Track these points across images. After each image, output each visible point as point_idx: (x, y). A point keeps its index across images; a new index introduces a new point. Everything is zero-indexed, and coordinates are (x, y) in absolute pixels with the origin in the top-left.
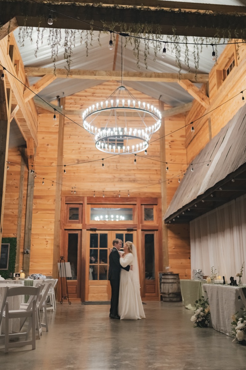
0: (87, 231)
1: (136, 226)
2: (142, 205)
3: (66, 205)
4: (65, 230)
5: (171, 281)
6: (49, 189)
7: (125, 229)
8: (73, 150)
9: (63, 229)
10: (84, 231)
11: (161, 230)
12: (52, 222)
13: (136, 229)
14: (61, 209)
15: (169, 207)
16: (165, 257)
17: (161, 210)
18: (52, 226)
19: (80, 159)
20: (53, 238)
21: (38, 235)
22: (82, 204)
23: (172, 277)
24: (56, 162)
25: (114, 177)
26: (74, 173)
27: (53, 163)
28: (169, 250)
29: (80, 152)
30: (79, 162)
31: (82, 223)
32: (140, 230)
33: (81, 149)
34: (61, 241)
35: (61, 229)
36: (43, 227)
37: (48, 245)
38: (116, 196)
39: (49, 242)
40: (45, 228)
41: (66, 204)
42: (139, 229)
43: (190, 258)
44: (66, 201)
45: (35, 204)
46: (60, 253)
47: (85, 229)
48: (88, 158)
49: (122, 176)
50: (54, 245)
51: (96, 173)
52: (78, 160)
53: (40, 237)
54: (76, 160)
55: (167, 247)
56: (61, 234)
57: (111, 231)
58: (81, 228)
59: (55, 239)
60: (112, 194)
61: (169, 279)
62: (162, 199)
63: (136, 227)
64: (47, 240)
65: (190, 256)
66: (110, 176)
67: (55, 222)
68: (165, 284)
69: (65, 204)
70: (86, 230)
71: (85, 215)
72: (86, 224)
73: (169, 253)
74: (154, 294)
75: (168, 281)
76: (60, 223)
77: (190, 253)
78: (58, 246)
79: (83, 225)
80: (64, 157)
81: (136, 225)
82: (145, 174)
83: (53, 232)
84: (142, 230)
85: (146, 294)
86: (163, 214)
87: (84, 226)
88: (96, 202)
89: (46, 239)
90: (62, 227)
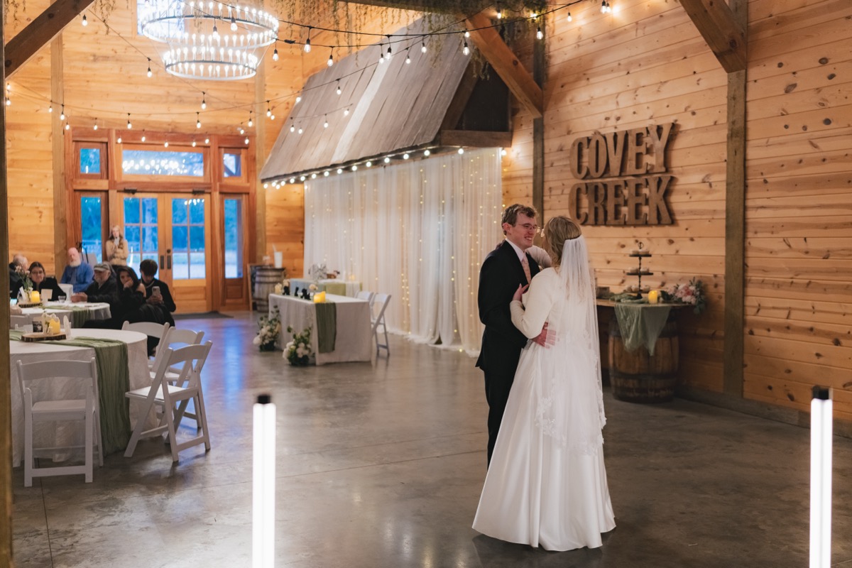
0: (118, 194)
1: (209, 186)
2: (219, 147)
3: (74, 143)
4: (75, 190)
5: (271, 279)
6: (37, 111)
7: (191, 190)
8: (84, 34)
9: (71, 189)
10: (112, 193)
11: (255, 193)
12: (48, 175)
13: (209, 191)
14: (65, 151)
15: (270, 156)
16: (259, 240)
17: (254, 159)
18: (50, 184)
19: (98, 53)
20: (52, 205)
21: (22, 199)
22: (107, 143)
23: (274, 273)
24: (50, 56)
25: (168, 93)
26: (88, 81)
27: (42, 58)
28: (268, 228)
29: (98, 39)
30: (96, 58)
31: (108, 178)
32: (218, 193)
33: (100, 32)
34: (68, 213)
35: (67, 188)
36: (32, 185)
37: (43, 219)
38: (172, 129)
39: (46, 213)
40: (34, 186)
41: (73, 141)
42: (215, 190)
43: (303, 242)
44: (73, 136)
45: (10, 141)
46: (68, 235)
47: (115, 189)
48: (116, 52)
49: (183, 92)
50: (56, 219)
51: (131, 84)
52: (94, 56)
53: (26, 204)
54: (91, 55)
55: (265, 223)
56: (67, 199)
57: (163, 195)
58: (106, 188)
59: (56, 207)
60: (165, 126)
61: (268, 276)
62: (257, 138)
63: (210, 188)
64: (40, 209)
65: (303, 238)
66: (161, 92)
67: (54, 176)
68: (262, 285)
69: (71, 142)
70: (116, 191)
71: (112, 165)
72: (115, 182)
73: (268, 234)
74: (240, 301)
75: (267, 280)
76: (65, 178)
77: (303, 233)
78: (63, 221)
79: (109, 183)
80: (65, 46)
81: (210, 184)
82: (227, 90)
83: (51, 194)
84: (221, 193)
85: (228, 301)
86: (258, 166)
87: (113, 184)
88: (135, 139)
89: (37, 208)
90: (70, 186)
